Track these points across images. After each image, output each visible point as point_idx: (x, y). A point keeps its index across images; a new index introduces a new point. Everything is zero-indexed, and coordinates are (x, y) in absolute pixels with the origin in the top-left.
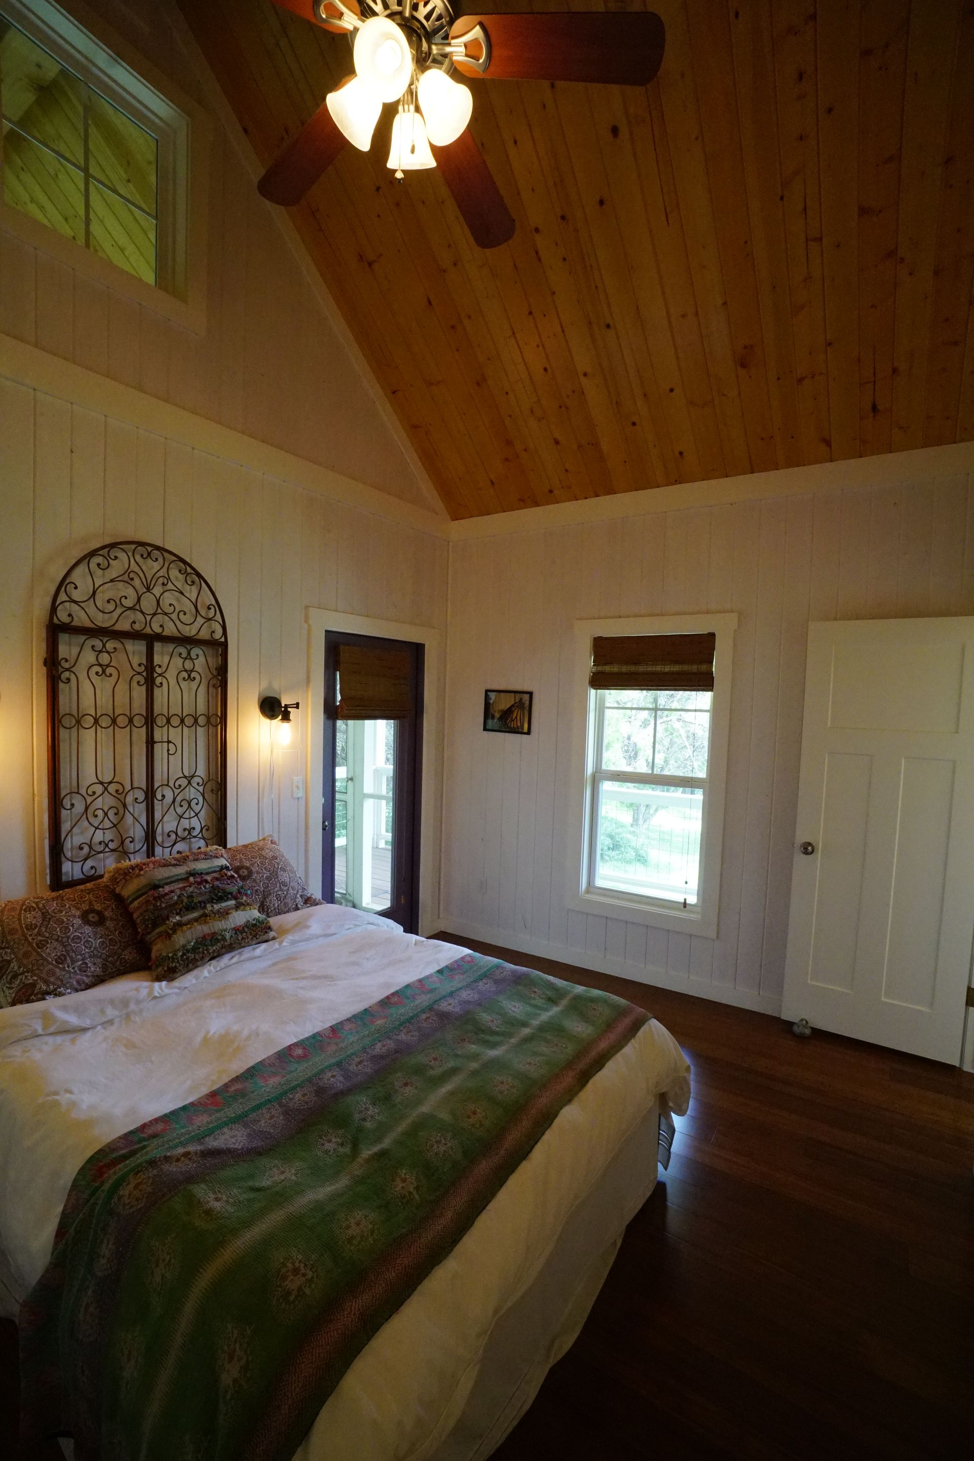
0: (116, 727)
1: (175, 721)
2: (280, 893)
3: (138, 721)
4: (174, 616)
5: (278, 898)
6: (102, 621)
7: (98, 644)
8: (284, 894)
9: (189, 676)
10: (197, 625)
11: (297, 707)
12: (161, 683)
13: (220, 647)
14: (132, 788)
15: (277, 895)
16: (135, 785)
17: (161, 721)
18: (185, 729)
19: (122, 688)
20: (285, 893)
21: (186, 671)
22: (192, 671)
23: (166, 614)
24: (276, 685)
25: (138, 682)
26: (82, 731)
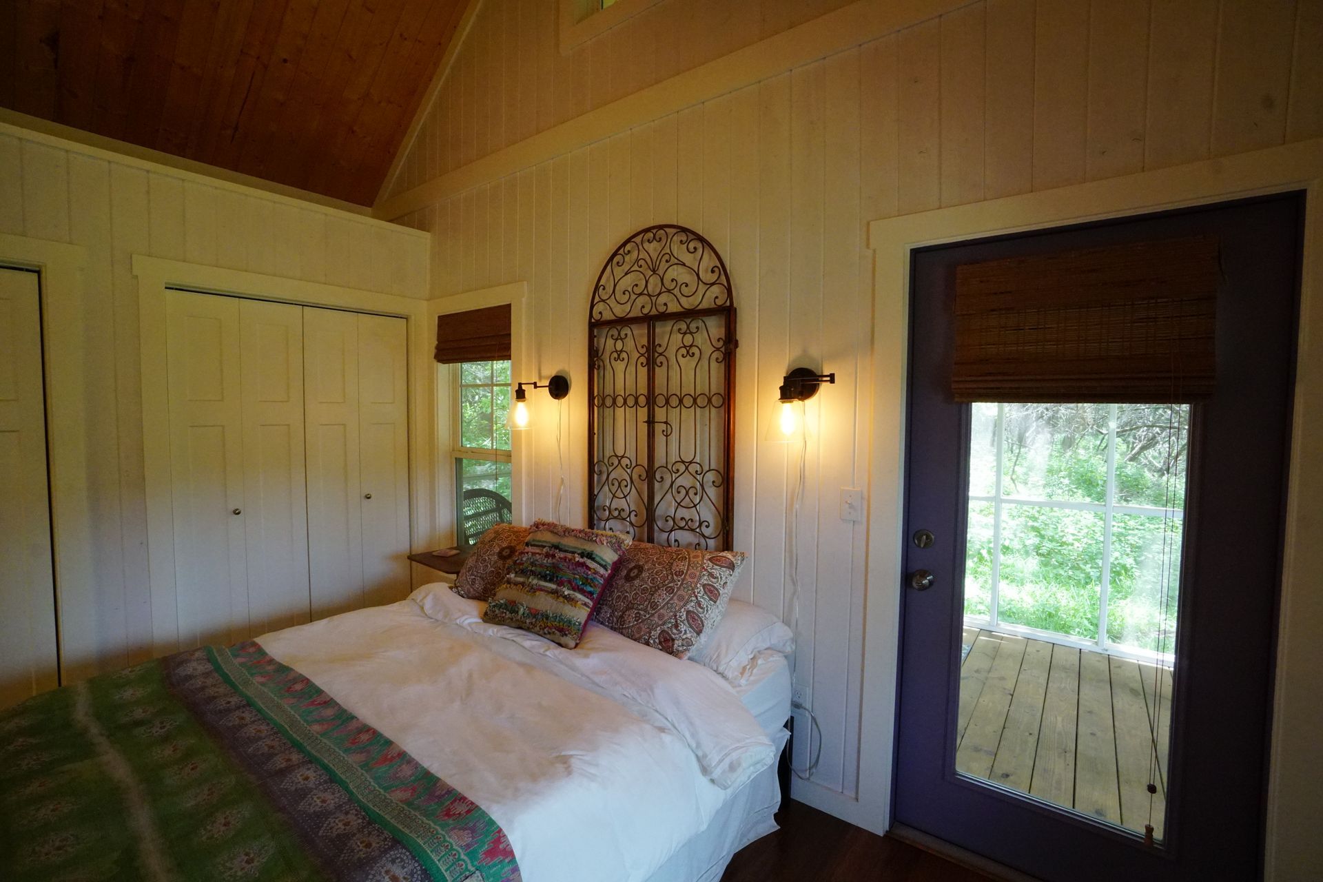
0: (638, 407)
1: (688, 401)
2: (642, 612)
3: (642, 400)
4: (676, 291)
5: (638, 617)
6: (620, 311)
7: (615, 332)
8: (645, 616)
9: (688, 352)
10: (700, 293)
11: (832, 381)
12: (661, 363)
13: (728, 313)
14: (637, 465)
15: (638, 613)
16: (638, 463)
17: (661, 401)
18: (698, 410)
19: (632, 369)
20: (647, 616)
21: (685, 347)
22: (691, 346)
23: (669, 291)
24: (815, 351)
25: (642, 363)
26: (606, 409)
